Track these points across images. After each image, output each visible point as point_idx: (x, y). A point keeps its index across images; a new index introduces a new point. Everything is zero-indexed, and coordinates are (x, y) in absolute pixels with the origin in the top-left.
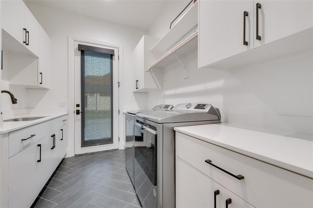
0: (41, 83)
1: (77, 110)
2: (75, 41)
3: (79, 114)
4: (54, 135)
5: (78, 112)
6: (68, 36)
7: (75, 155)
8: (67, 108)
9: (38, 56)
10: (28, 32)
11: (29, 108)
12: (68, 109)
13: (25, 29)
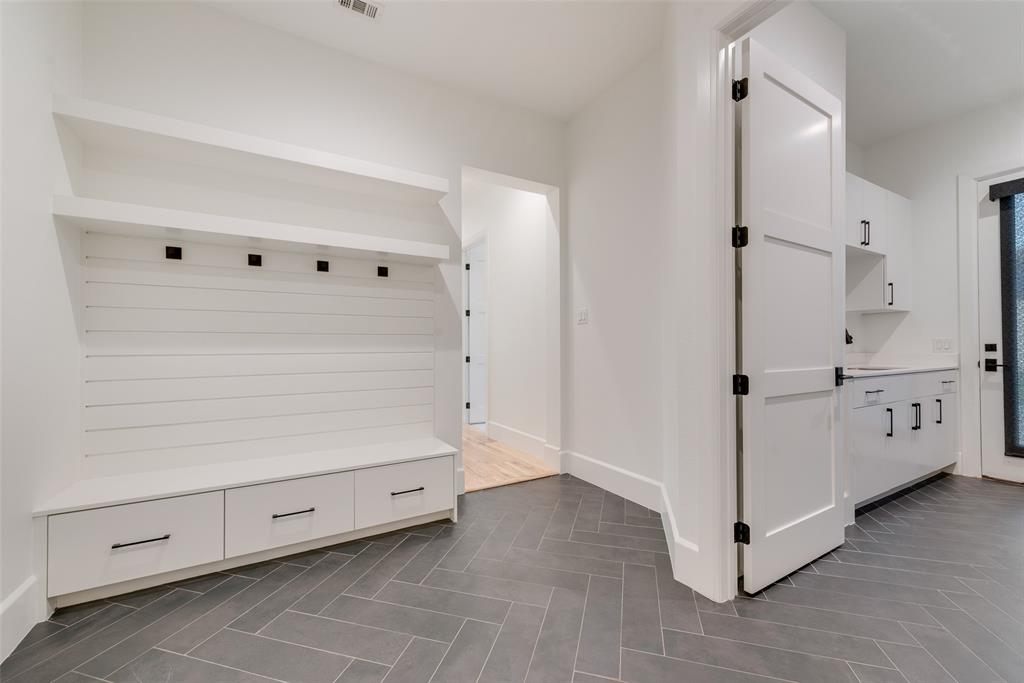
0: (891, 304)
1: (987, 360)
2: (980, 180)
3: (995, 370)
4: (919, 405)
5: (991, 366)
6: (957, 177)
7: (983, 476)
8: (956, 353)
9: (883, 253)
10: (868, 223)
11: (868, 352)
12: (959, 355)
13: (862, 222)
